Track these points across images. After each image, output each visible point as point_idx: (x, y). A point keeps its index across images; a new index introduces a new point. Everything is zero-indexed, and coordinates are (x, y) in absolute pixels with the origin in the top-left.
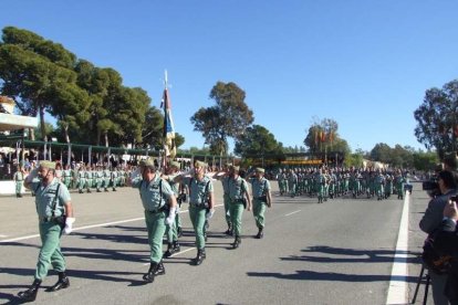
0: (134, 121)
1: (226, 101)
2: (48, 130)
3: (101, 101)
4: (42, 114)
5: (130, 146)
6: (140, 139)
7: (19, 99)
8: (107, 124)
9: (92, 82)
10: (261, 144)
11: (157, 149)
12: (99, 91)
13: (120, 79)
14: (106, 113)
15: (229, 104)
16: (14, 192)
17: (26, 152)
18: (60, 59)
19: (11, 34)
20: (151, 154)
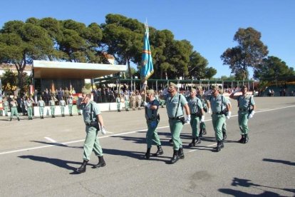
0: (183, 62)
1: (245, 42)
2: (133, 72)
3: (161, 51)
4: (129, 63)
5: (181, 78)
6: (187, 73)
7: (116, 55)
8: (166, 65)
9: (156, 40)
10: (275, 70)
11: (198, 79)
12: (160, 45)
13: (172, 36)
14: (165, 58)
15: (248, 44)
16: (116, 109)
17: (122, 86)
18: (137, 28)
19: (110, 18)
20: (194, 83)
